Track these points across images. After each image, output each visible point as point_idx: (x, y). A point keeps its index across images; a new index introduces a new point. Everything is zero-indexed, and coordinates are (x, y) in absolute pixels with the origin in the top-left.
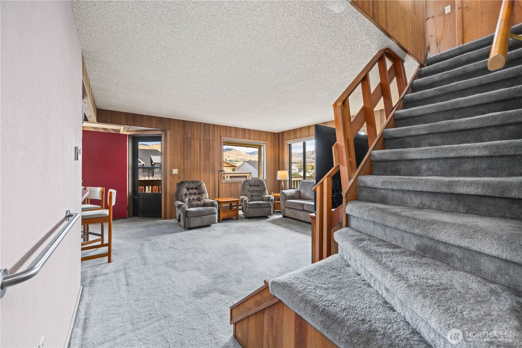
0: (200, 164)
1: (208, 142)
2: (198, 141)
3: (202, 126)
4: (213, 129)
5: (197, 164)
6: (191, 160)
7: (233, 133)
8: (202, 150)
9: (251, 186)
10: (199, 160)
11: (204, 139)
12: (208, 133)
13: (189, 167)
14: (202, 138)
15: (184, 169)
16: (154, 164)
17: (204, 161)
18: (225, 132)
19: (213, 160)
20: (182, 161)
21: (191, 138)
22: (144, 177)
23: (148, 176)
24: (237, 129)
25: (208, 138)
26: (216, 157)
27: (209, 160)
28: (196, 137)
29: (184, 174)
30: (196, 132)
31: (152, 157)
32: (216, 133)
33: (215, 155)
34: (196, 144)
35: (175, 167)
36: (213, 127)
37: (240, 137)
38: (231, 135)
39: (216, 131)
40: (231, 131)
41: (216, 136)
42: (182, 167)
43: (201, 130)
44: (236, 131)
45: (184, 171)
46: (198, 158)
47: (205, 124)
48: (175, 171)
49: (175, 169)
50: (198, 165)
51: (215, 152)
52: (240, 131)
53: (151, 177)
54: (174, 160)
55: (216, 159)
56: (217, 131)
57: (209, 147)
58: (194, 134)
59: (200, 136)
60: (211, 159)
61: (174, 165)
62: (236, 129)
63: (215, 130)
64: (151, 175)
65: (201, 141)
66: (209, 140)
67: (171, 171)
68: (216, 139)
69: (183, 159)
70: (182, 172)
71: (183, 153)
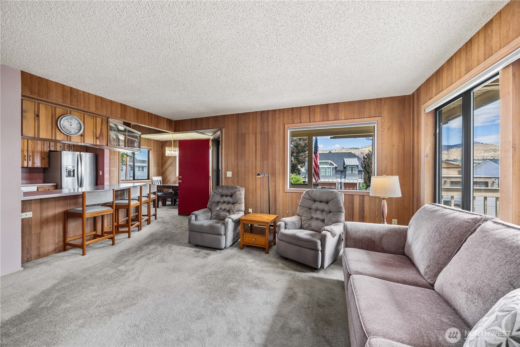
0: (256, 165)
1: (267, 136)
2: (254, 135)
3: (259, 117)
4: (273, 116)
5: (252, 165)
6: (245, 160)
7: (305, 116)
8: (259, 147)
9: (315, 201)
10: (254, 159)
11: (261, 133)
12: (266, 124)
13: (243, 169)
14: (258, 131)
15: (238, 171)
16: (346, 166)
17: (261, 160)
18: (290, 118)
19: (274, 159)
20: (236, 161)
21: (245, 134)
22: (336, 179)
23: (341, 178)
24: (311, 109)
25: (266, 130)
26: (277, 155)
27: (268, 160)
28: (251, 131)
29: (238, 177)
30: (251, 125)
31: (345, 160)
32: (277, 121)
33: (276, 153)
34: (250, 141)
35: (229, 169)
36: (273, 114)
37: (316, 120)
38: (300, 119)
39: (277, 119)
40: (301, 113)
41: (277, 126)
42: (236, 169)
43: (257, 122)
44: (309, 112)
45: (238, 174)
46: (254, 158)
47: (262, 112)
48: (229, 174)
49: (229, 171)
50: (254, 166)
51: (275, 149)
52: (318, 110)
53: (344, 179)
54: (228, 161)
55: (277, 158)
56: (279, 118)
57: (268, 142)
58: (249, 128)
59: (256, 128)
60: (270, 158)
61: (228, 166)
62: (309, 108)
63: (275, 118)
64: (343, 177)
65: (257, 135)
66: (268, 132)
67: (226, 174)
68: (277, 130)
69: (237, 160)
70: (236, 175)
71: (237, 152)
